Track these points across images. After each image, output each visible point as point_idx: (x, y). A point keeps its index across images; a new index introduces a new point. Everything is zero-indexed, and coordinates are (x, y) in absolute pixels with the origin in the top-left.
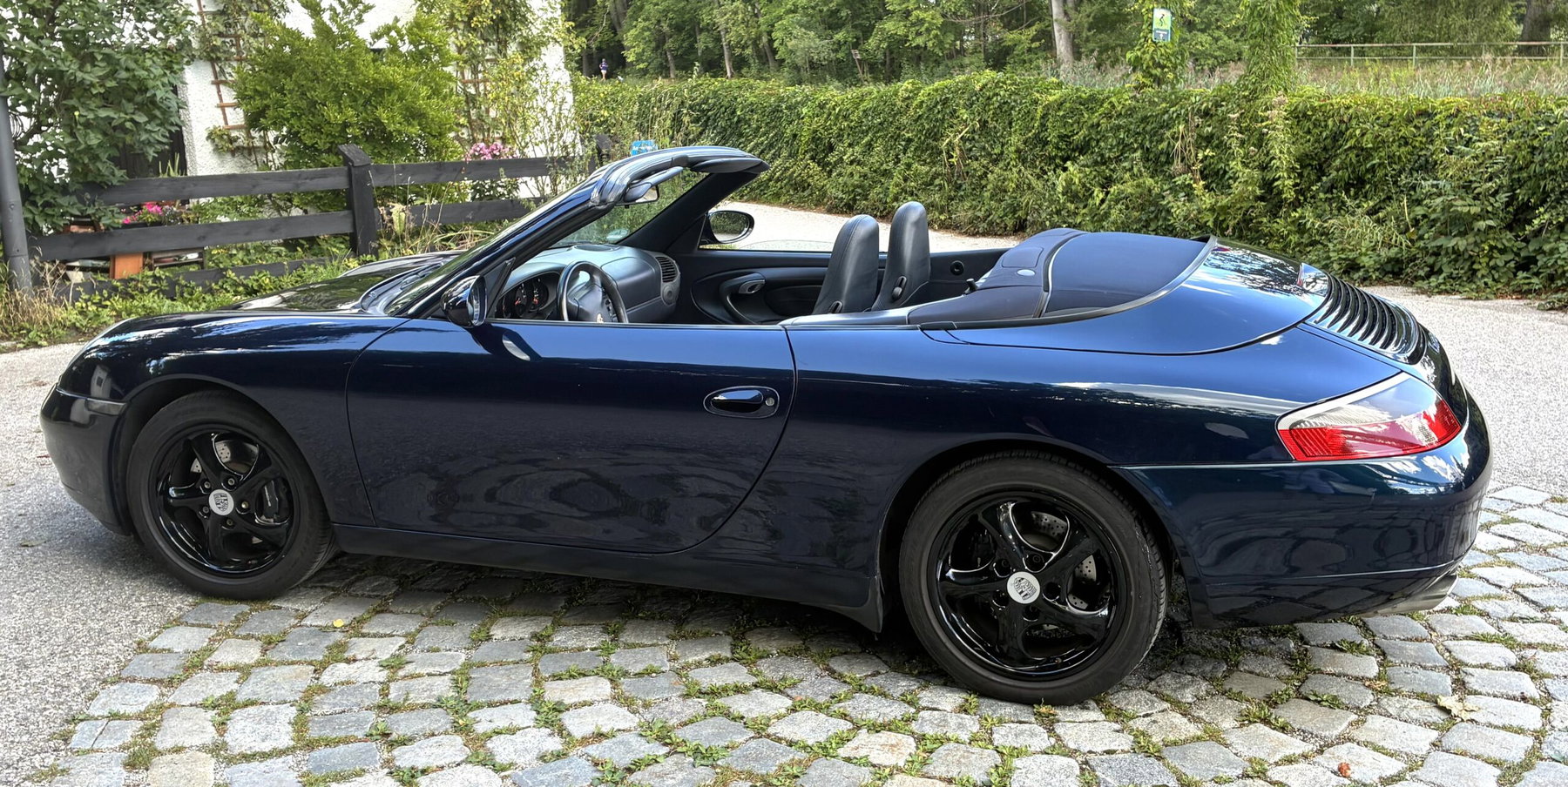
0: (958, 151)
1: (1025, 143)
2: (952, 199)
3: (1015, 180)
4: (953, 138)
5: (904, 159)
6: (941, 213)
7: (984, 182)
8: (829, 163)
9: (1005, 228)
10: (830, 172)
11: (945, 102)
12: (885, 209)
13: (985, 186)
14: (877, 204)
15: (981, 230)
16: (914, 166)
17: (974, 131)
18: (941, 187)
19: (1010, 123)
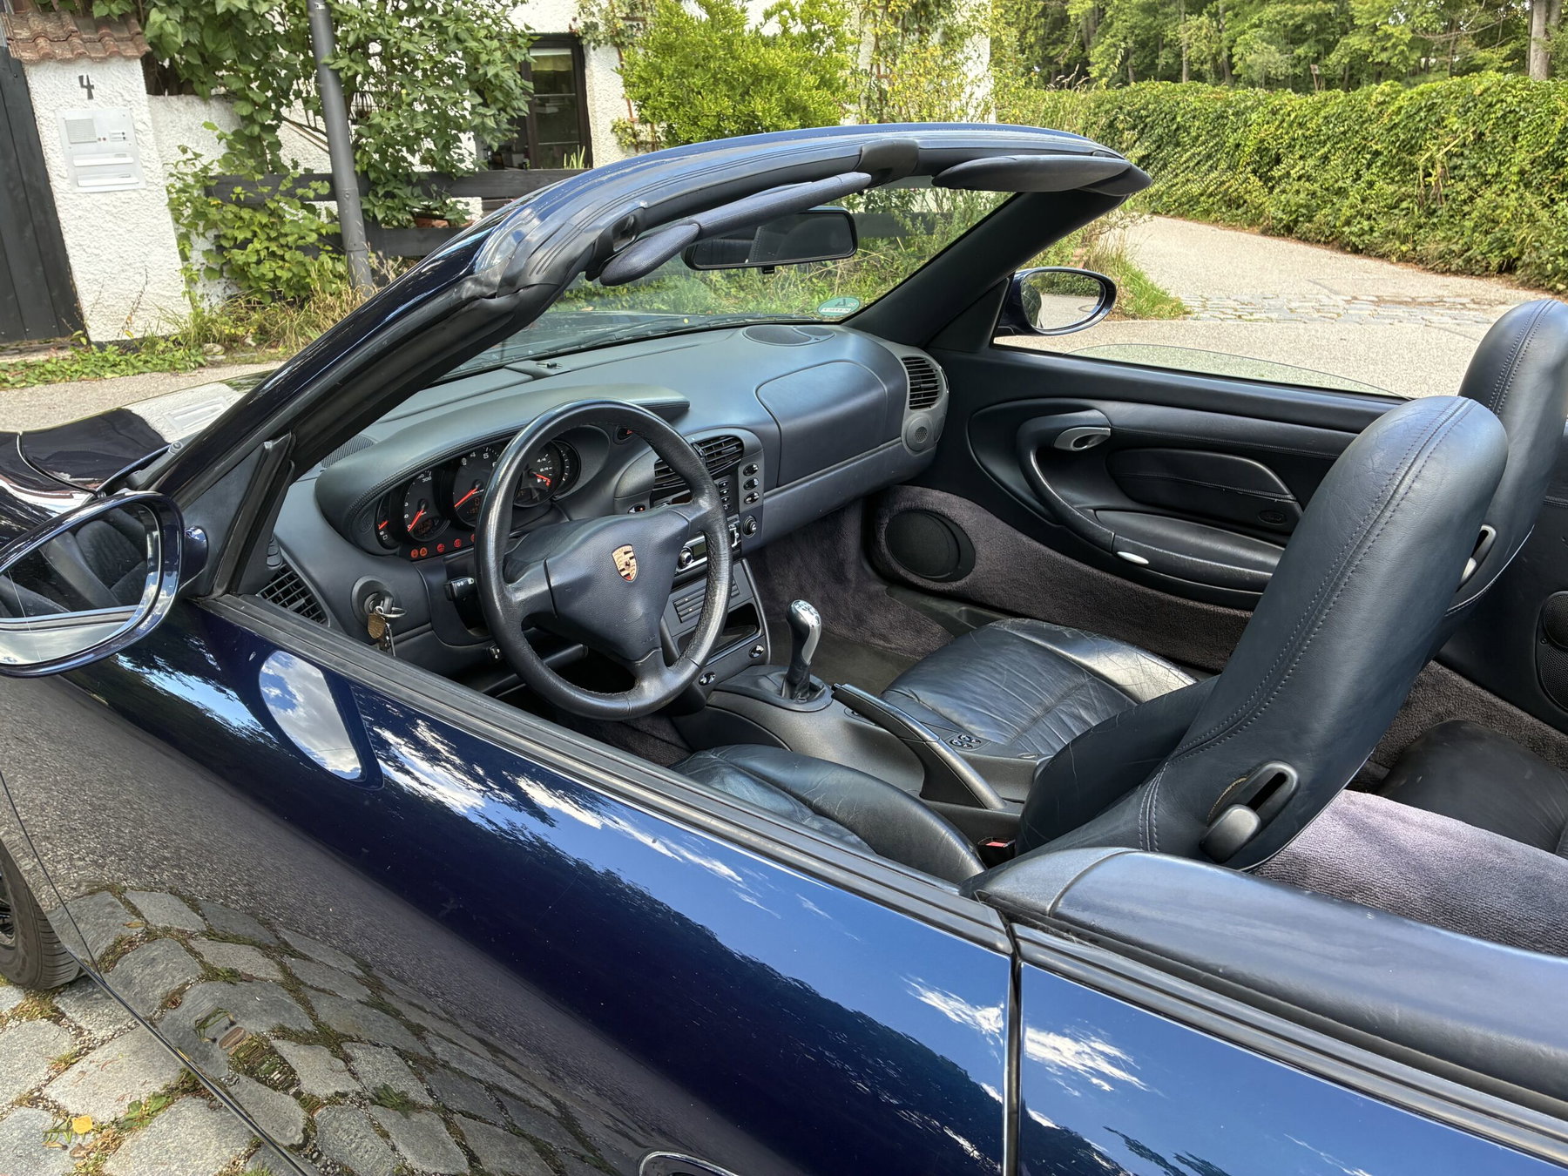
0: (1439, 169)
1: (1532, 164)
2: (1420, 227)
3: (1512, 209)
4: (1434, 151)
5: (1367, 176)
6: (1403, 243)
7: (1466, 209)
8: (1274, 178)
9: (1487, 268)
10: (1272, 189)
11: (1431, 108)
12: (1332, 234)
13: (1469, 213)
14: (1323, 227)
15: (1454, 268)
16: (1377, 185)
17: (1464, 145)
18: (1408, 211)
19: (1515, 138)
